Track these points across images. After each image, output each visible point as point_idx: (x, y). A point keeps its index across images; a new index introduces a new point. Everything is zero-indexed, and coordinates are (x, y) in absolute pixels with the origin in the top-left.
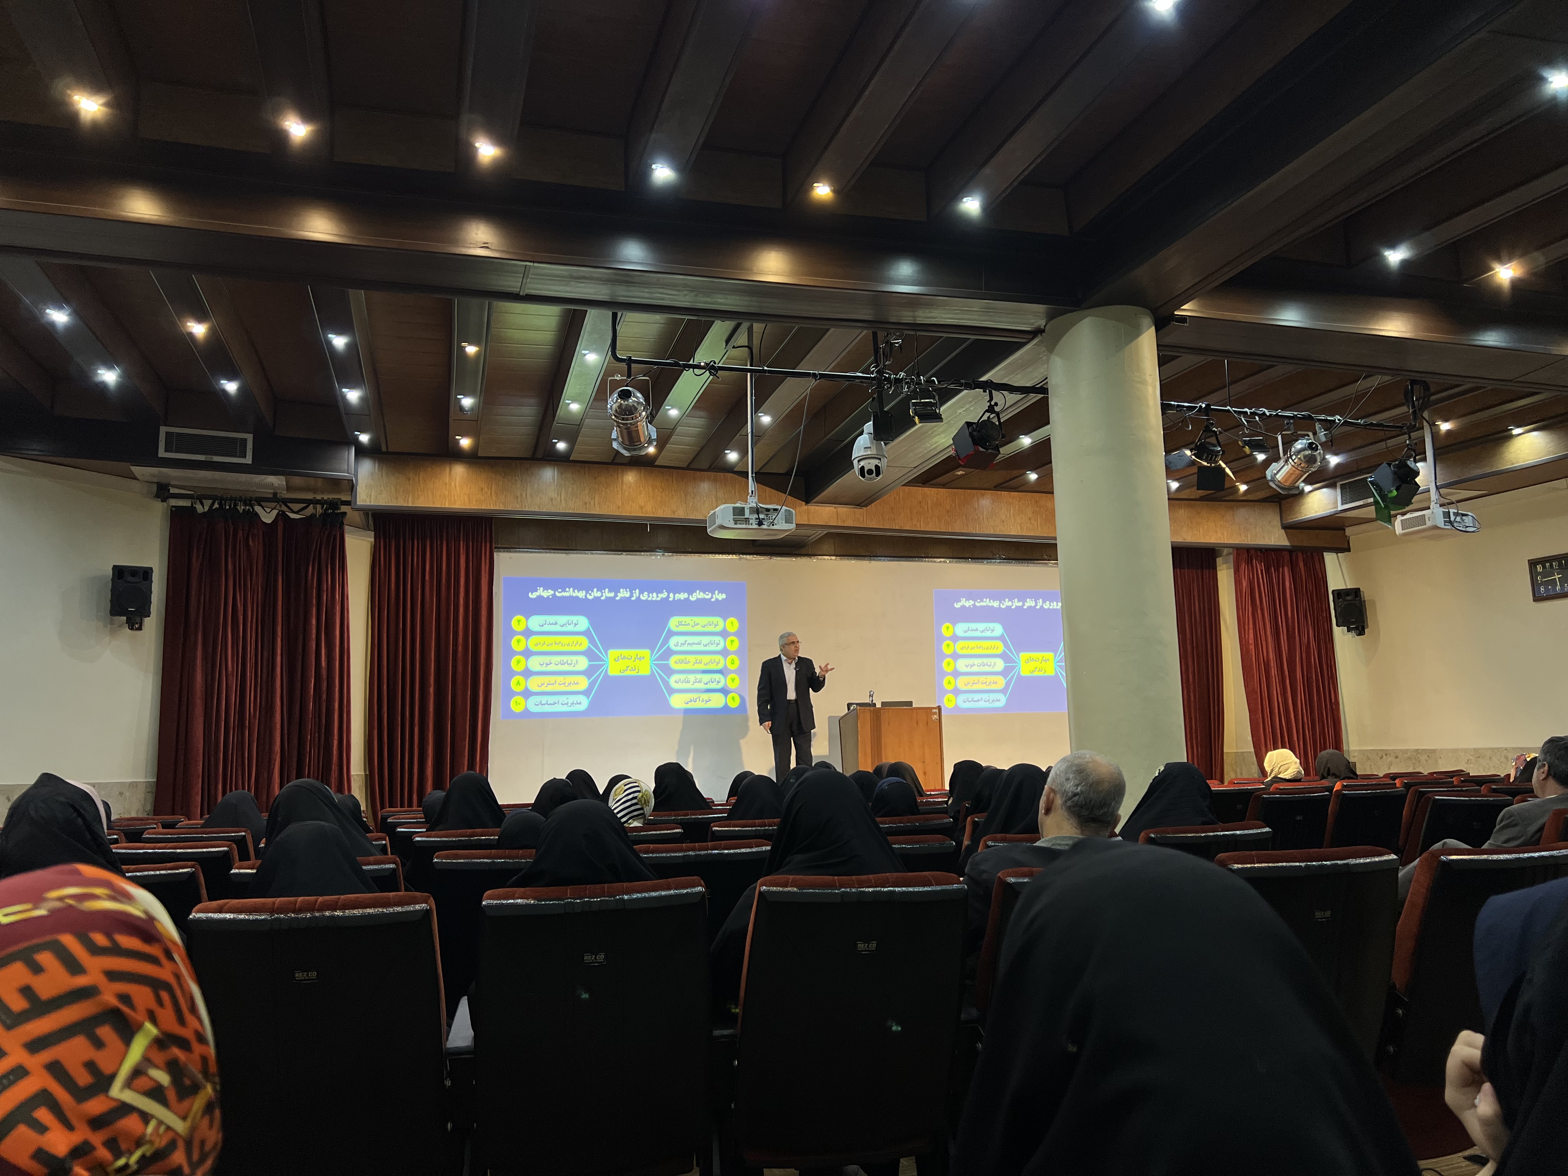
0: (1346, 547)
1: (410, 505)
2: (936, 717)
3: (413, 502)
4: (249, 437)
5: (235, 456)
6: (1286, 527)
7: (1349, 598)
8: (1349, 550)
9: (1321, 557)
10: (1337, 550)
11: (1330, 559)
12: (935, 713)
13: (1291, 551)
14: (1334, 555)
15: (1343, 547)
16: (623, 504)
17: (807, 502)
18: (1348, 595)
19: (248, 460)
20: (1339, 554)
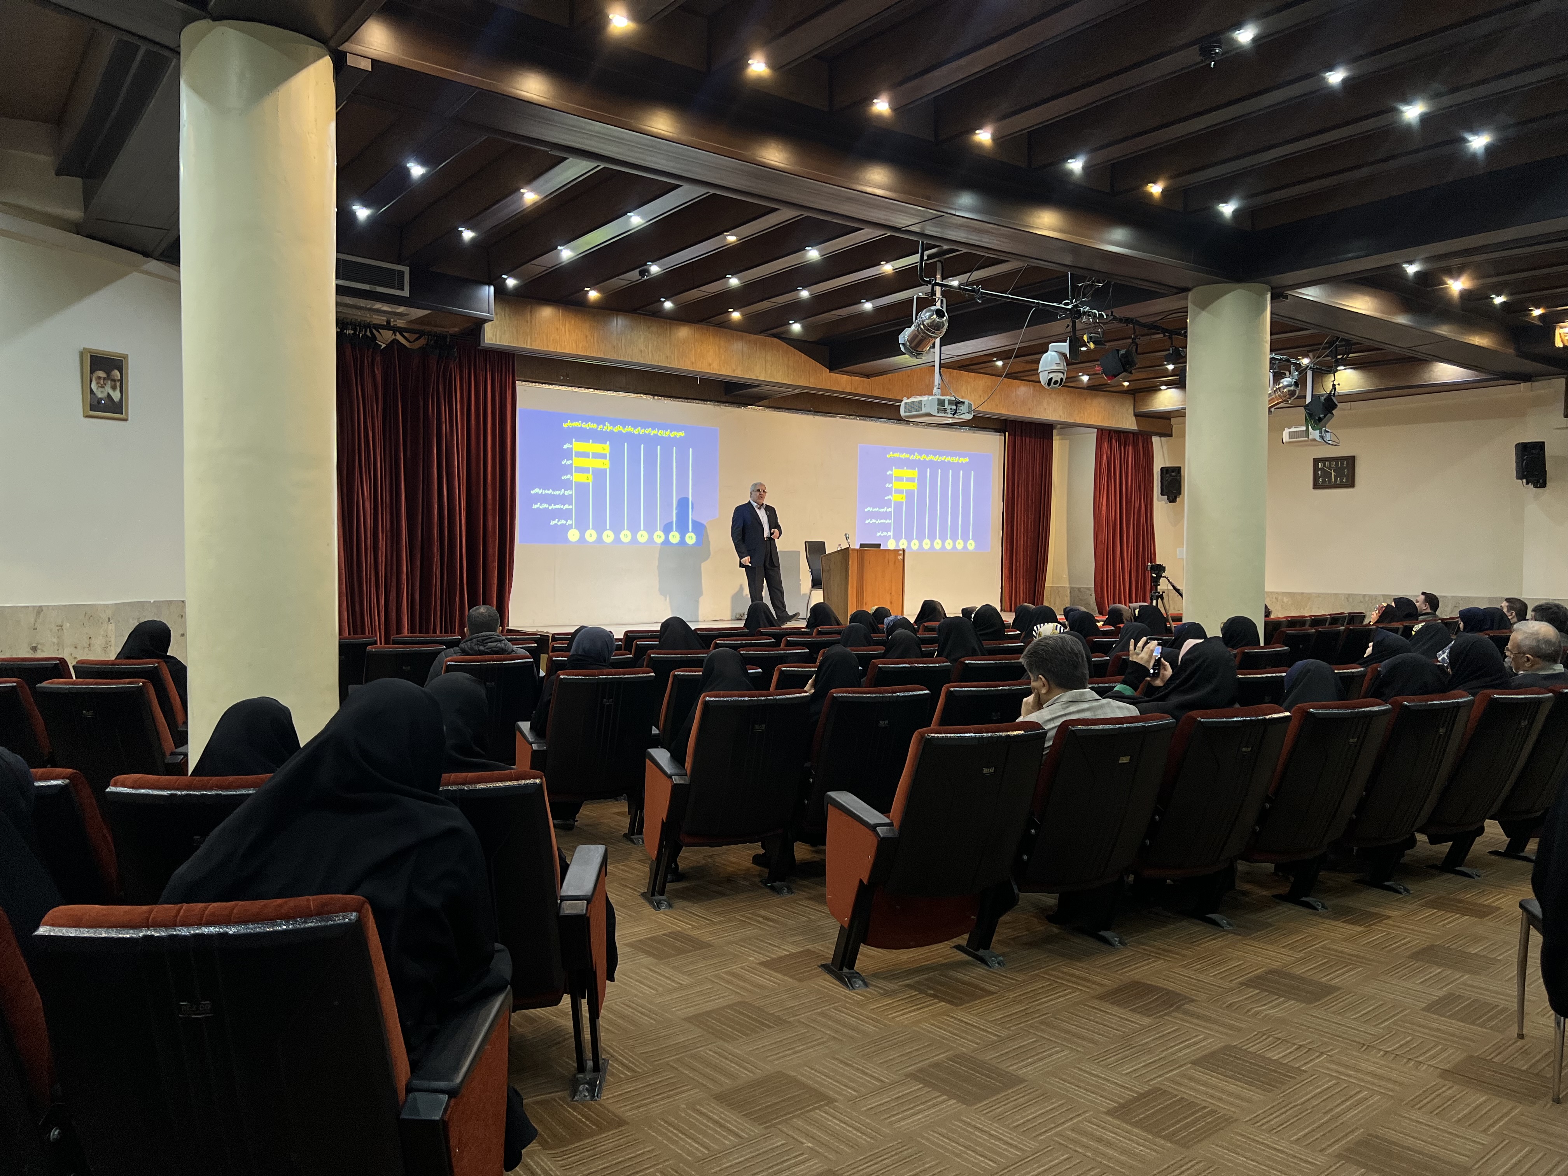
0: (1170, 433)
1: (528, 347)
2: (901, 557)
3: (531, 345)
4: (406, 270)
5: (394, 288)
6: (1136, 415)
7: (1173, 474)
8: (1171, 436)
9: (1149, 440)
10: (1161, 435)
11: (1155, 440)
12: (900, 555)
13: (1134, 434)
14: (1158, 438)
15: (1167, 433)
16: (695, 360)
17: (831, 369)
18: (1173, 472)
19: (406, 293)
20: (1162, 438)
